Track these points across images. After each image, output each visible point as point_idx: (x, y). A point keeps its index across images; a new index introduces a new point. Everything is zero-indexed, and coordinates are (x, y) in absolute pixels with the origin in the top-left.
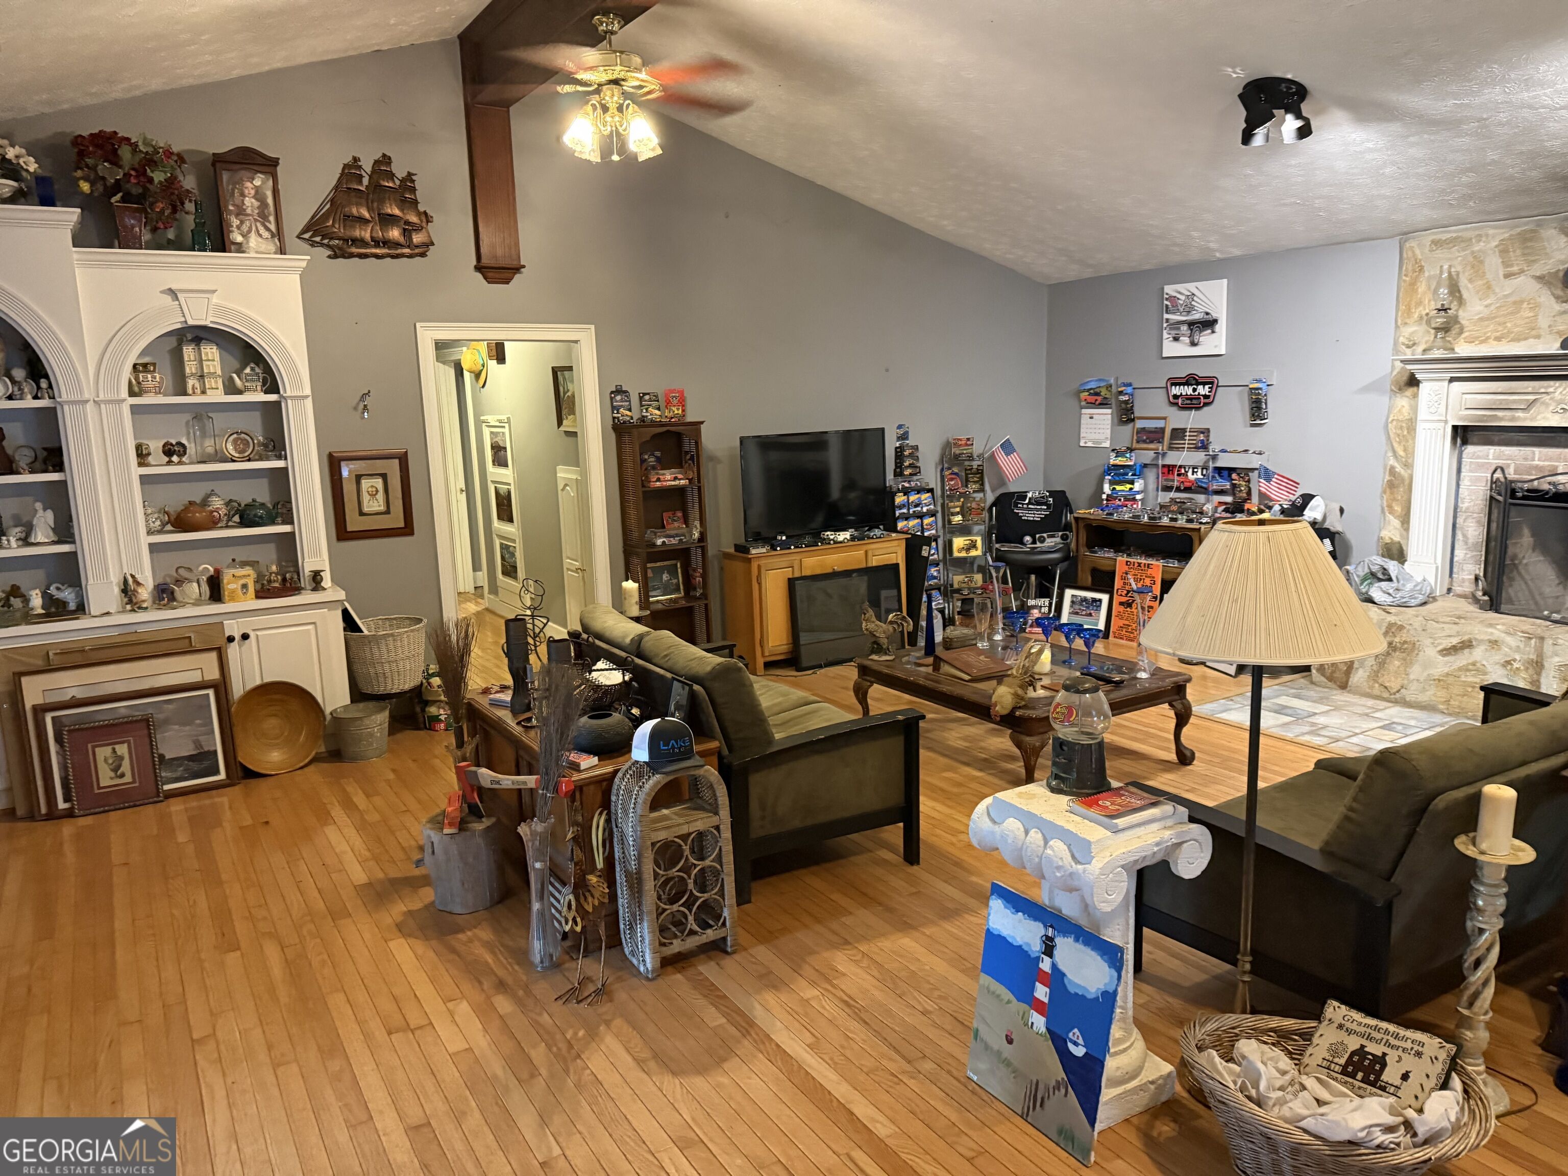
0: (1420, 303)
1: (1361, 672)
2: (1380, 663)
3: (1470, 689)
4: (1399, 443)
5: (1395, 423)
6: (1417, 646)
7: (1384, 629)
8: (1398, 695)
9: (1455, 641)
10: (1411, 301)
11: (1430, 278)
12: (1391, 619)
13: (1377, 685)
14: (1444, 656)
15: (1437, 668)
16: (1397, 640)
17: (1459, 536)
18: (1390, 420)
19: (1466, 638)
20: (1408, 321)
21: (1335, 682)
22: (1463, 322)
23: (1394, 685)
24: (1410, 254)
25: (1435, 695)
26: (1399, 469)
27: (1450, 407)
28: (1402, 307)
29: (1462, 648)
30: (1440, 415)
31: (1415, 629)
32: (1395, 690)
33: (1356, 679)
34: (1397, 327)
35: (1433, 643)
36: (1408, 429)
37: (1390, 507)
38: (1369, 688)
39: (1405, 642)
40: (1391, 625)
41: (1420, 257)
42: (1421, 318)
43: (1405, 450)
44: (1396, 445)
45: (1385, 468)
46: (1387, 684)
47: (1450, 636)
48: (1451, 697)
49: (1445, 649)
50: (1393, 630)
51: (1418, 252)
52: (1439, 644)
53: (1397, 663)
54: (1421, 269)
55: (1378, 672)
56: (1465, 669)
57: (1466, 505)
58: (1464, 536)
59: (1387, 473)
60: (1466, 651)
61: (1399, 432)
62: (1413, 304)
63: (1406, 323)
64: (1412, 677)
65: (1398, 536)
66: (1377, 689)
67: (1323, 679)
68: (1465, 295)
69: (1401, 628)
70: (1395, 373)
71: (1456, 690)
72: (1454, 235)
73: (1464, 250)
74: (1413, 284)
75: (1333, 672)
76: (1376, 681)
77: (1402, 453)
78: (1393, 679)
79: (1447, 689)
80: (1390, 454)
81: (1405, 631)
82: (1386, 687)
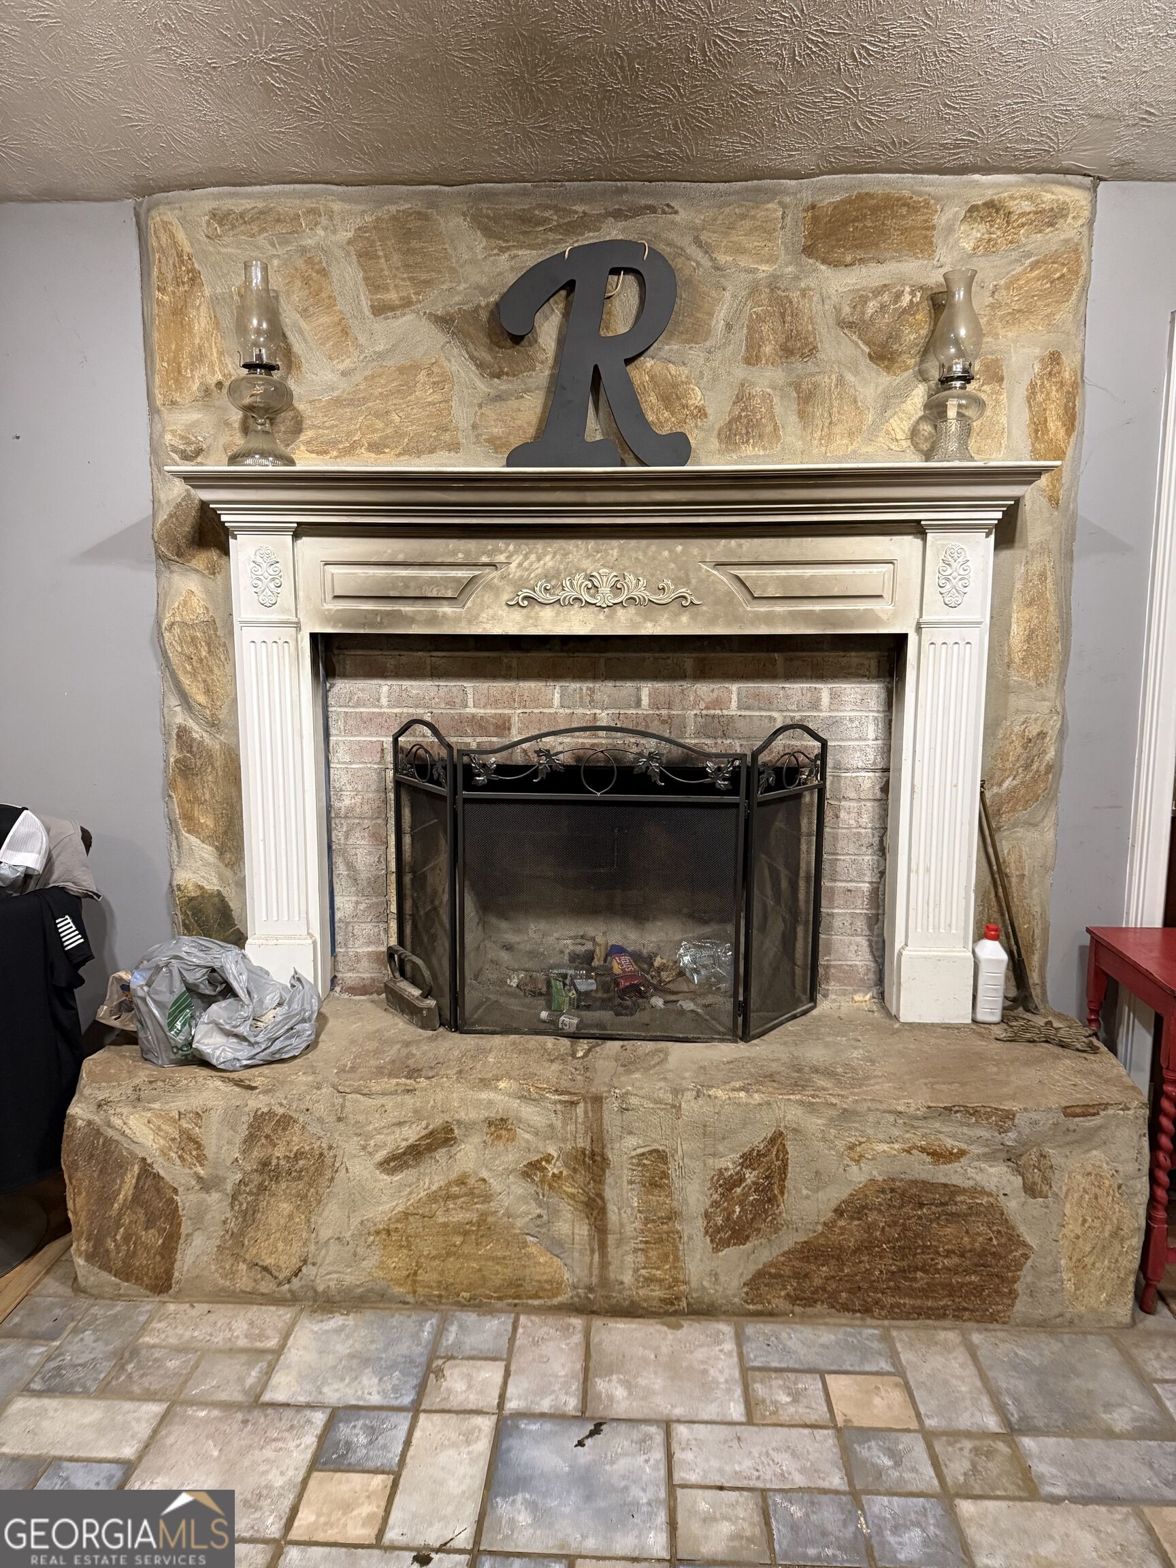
0: (199, 357)
1: (198, 1241)
2: (245, 1213)
3: (458, 1240)
4: (194, 674)
5: (177, 630)
6: (328, 1161)
7: (243, 1131)
8: (296, 1283)
9: (412, 1134)
10: (179, 349)
11: (215, 301)
12: (257, 1102)
13: (243, 1267)
14: (392, 1171)
15: (379, 1203)
16: (279, 1152)
17: (341, 868)
18: (166, 623)
19: (438, 1122)
20: (177, 396)
21: (139, 1280)
22: (301, 406)
23: (282, 1257)
24: (164, 238)
25: (381, 1266)
26: (198, 732)
27: (301, 594)
28: (161, 365)
29: (431, 1148)
30: (285, 611)
31: (320, 1120)
32: (286, 1273)
33: (189, 1260)
34: (153, 410)
35: (364, 1148)
36: (208, 645)
37: (188, 818)
38: (224, 1276)
39: (299, 1155)
40: (259, 1119)
41: (187, 249)
42: (207, 392)
43: (208, 691)
44: (186, 681)
45: (167, 734)
46: (269, 1261)
47: (400, 1124)
48: (419, 1265)
49: (393, 1157)
50: (267, 1130)
51: (181, 236)
52: (378, 1147)
53: (286, 1207)
54: (195, 279)
55: (242, 1233)
56: (444, 1196)
57: (347, 802)
58: (350, 866)
59: (174, 742)
60: (441, 1154)
61: (189, 650)
62: (185, 361)
63: (173, 403)
64: (325, 1234)
65: (215, 881)
66: (244, 1280)
67: (105, 1276)
68: (298, 347)
69: (285, 1122)
70: (163, 516)
71: (427, 1247)
72: (261, 205)
73: (286, 242)
74: (179, 312)
75: (132, 1255)
76: (237, 1257)
77: (201, 699)
78: (280, 1246)
79: (409, 1247)
80: (173, 701)
81: (297, 1128)
82: (265, 1269)
